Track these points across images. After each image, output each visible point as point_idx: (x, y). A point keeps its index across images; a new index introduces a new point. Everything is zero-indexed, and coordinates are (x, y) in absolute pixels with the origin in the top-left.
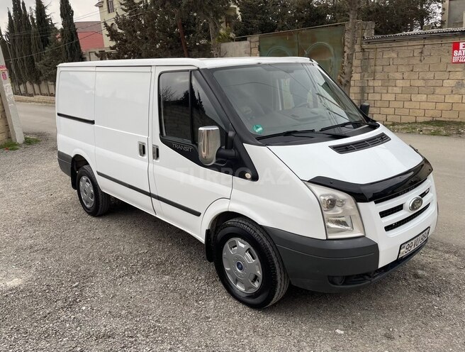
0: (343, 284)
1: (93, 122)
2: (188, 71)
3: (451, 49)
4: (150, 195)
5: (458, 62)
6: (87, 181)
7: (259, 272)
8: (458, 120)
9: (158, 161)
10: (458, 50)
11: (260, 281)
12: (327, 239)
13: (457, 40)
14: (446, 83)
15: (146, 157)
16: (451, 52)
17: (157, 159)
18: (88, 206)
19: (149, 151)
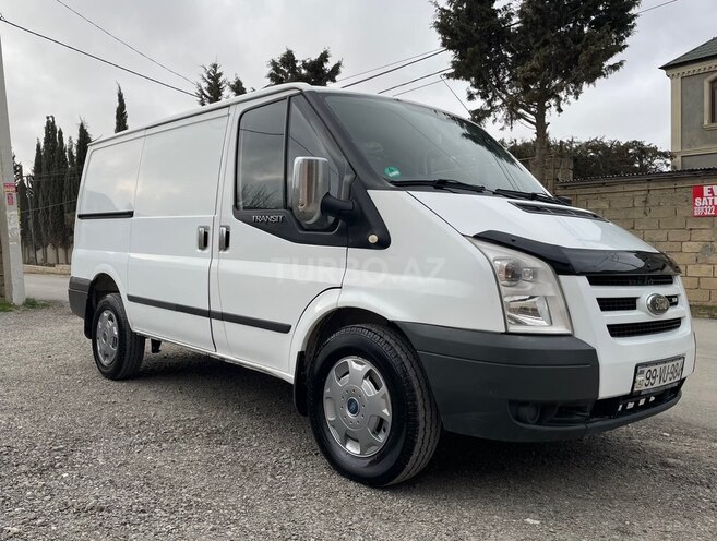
0: (536, 424)
1: (130, 214)
2: (285, 98)
3: (690, 196)
4: (209, 314)
5: (703, 216)
6: (111, 318)
7: (385, 411)
8: (710, 304)
9: (227, 252)
10: (702, 196)
11: (388, 429)
12: (507, 333)
13: (698, 183)
14: (687, 246)
15: (208, 251)
16: (690, 201)
17: (225, 250)
18: (105, 362)
19: (214, 240)
